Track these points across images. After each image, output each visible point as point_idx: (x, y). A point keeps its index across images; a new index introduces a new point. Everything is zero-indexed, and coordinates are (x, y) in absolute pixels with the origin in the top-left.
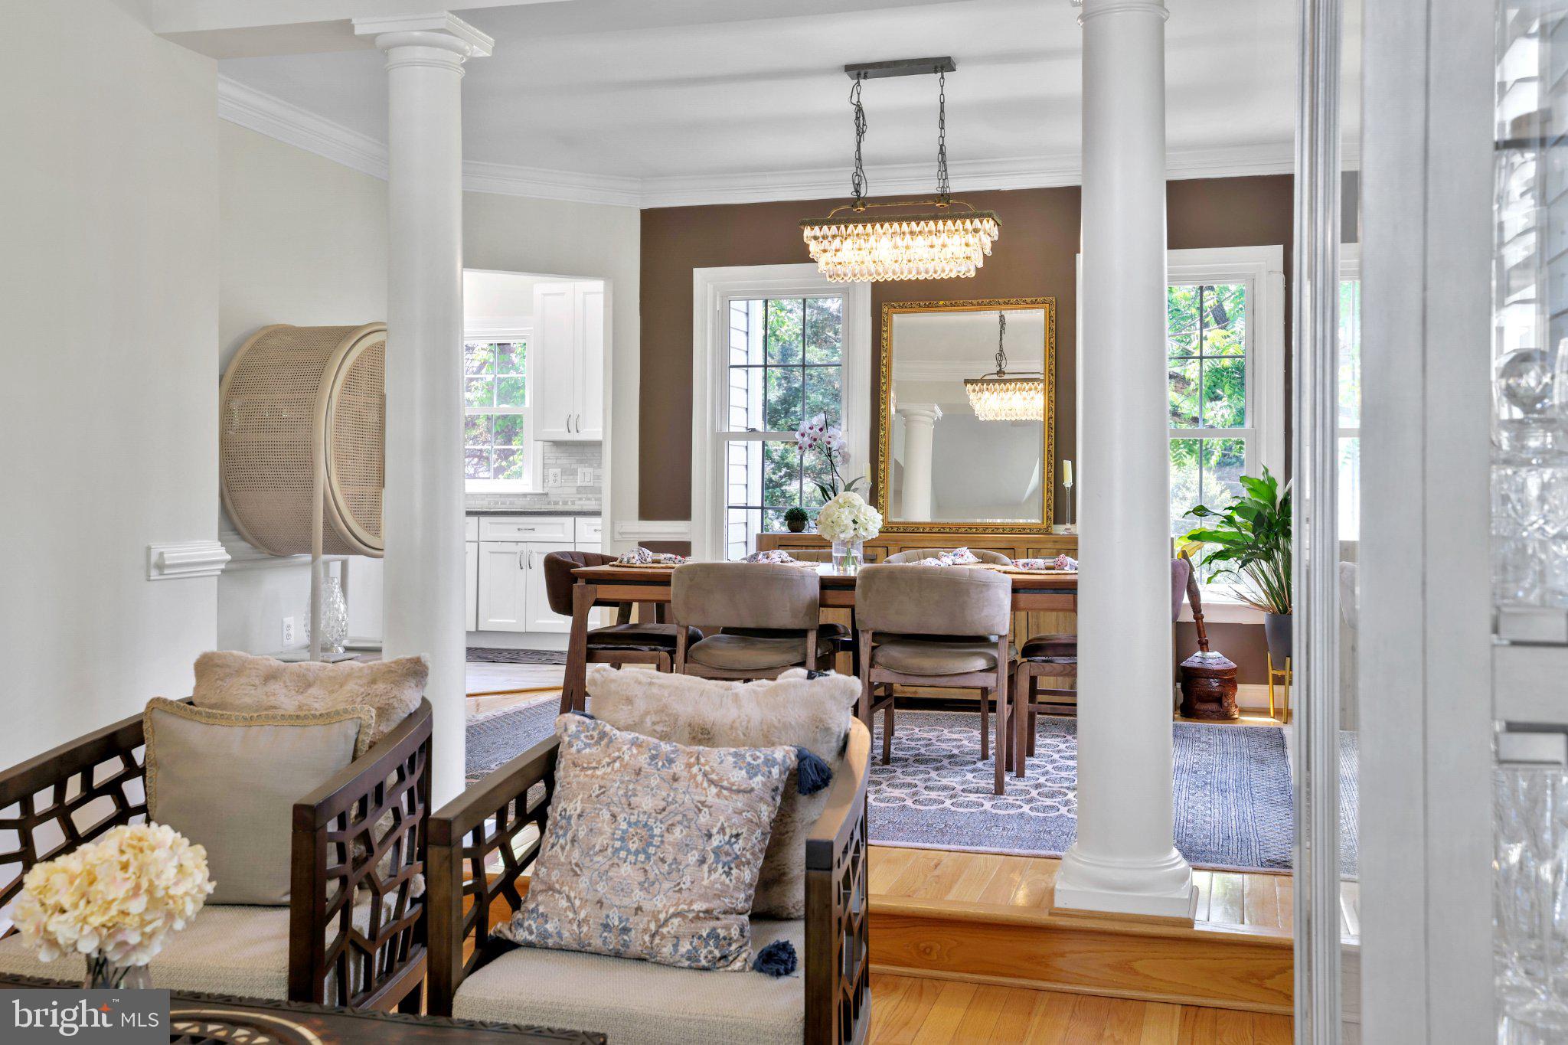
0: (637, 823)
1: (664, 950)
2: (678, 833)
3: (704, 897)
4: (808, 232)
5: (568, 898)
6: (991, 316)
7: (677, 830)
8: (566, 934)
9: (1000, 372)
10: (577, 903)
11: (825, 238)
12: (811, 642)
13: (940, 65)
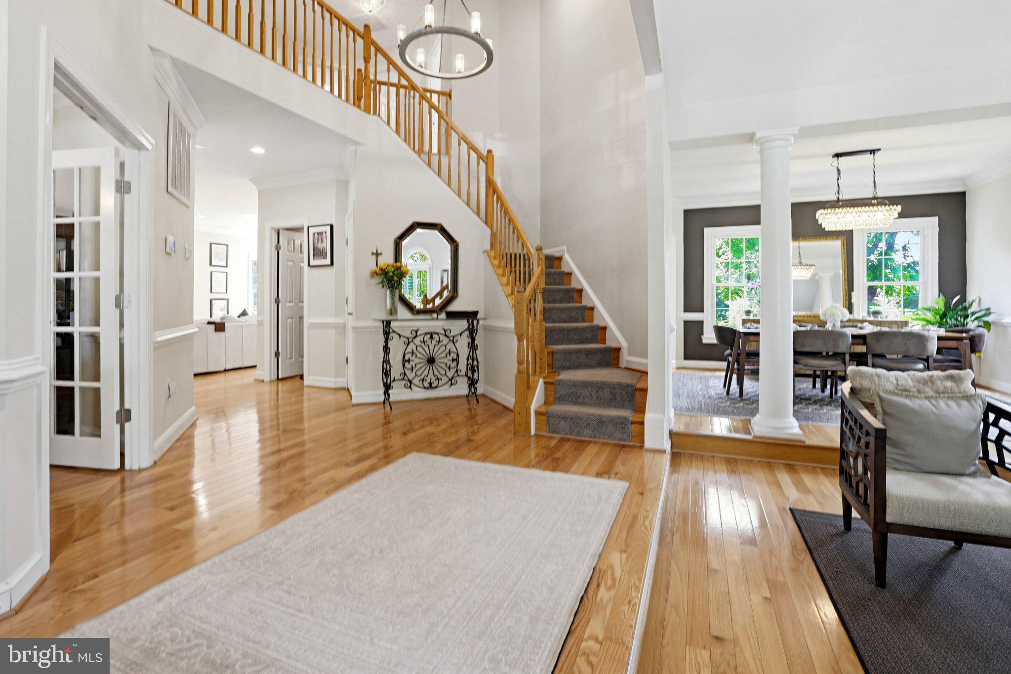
9: (800, 263)
11: (826, 214)
12: (847, 357)
13: (873, 152)
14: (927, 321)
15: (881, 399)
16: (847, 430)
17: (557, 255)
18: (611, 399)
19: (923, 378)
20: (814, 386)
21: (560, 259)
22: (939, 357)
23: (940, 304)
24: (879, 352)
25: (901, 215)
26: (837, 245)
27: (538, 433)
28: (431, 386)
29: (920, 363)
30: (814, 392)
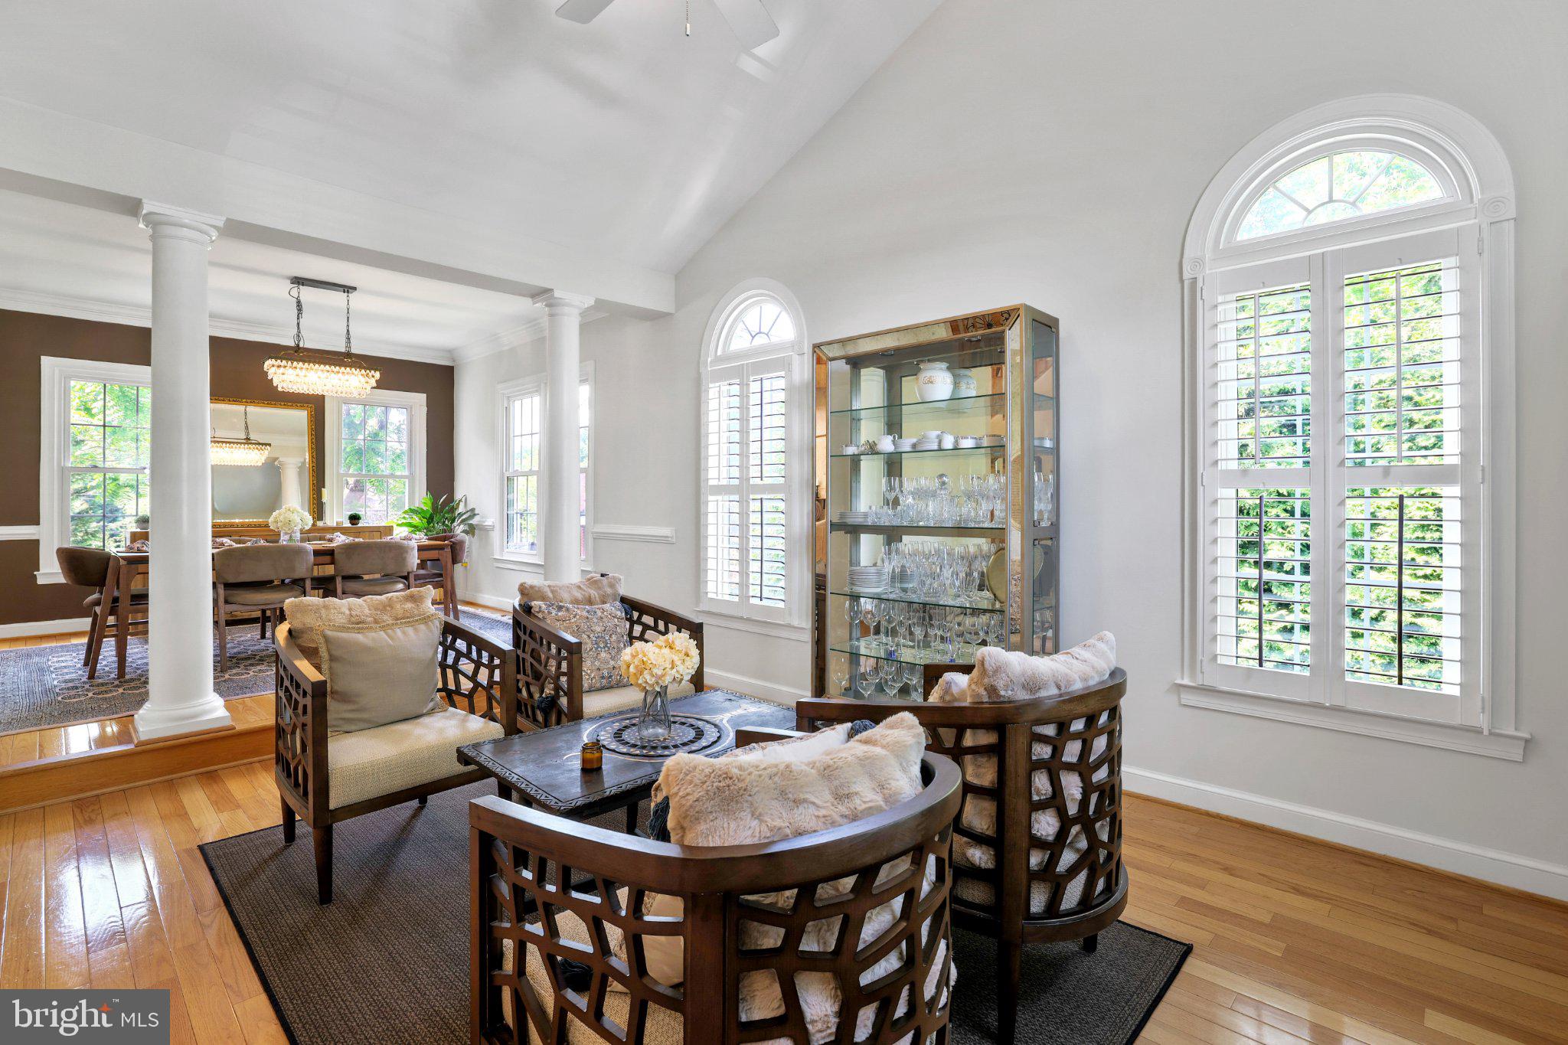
4: (267, 361)
6: (241, 408)
7: (613, 636)
9: (248, 439)
10: (589, 672)
11: (279, 366)
12: (308, 584)
13: (348, 289)
14: (415, 527)
15: (327, 639)
16: (281, 694)
19: (381, 602)
20: (263, 636)
22: (422, 572)
23: (427, 507)
24: (352, 572)
25: (380, 385)
26: (300, 417)
29: (400, 582)
30: (263, 643)
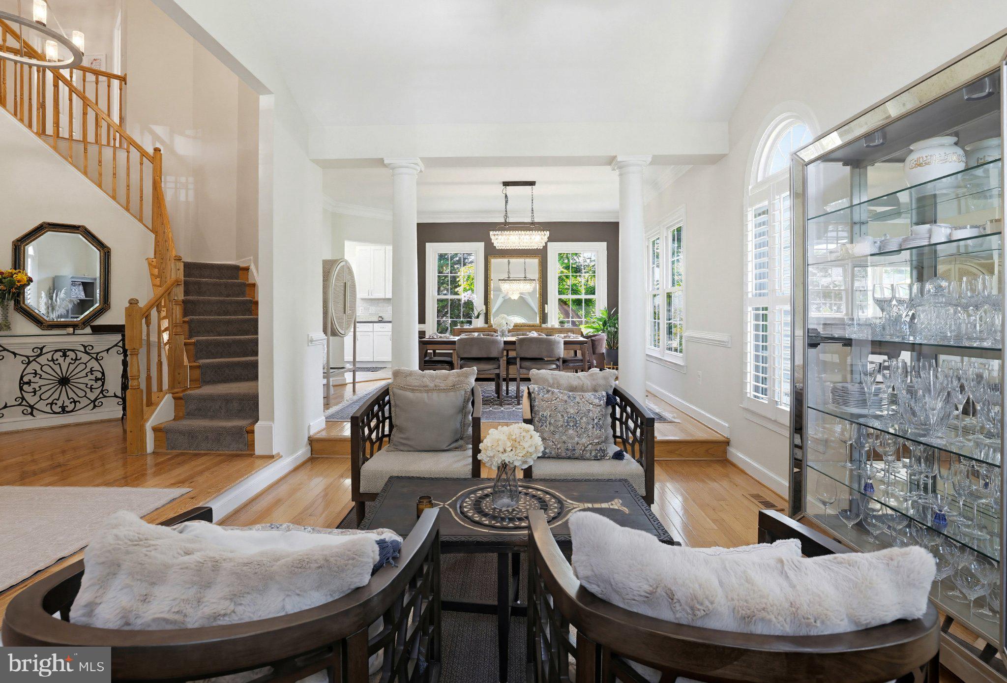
0: (571, 417)
1: (587, 455)
2: (584, 419)
3: (597, 438)
4: (491, 233)
5: (553, 442)
8: (553, 453)
10: (556, 443)
12: (502, 361)
13: (532, 183)
14: (596, 329)
15: (393, 393)
17: (242, 265)
18: (240, 411)
21: (247, 269)
23: (605, 316)
25: (550, 239)
26: (534, 263)
27: (157, 451)
28: (64, 410)
29: (554, 364)
